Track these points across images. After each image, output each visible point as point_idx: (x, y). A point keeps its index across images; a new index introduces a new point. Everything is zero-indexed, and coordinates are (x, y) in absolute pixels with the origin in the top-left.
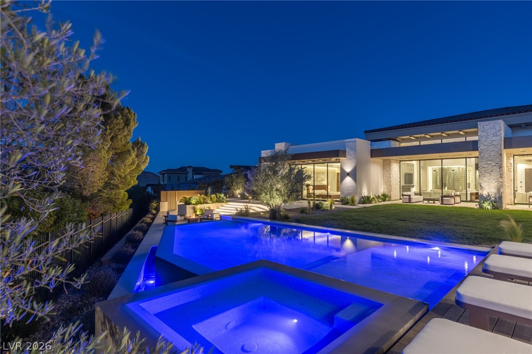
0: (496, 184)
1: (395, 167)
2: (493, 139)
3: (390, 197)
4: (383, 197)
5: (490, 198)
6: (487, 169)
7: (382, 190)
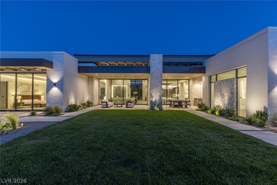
0: (159, 94)
1: (96, 83)
2: (158, 66)
3: (93, 104)
4: (87, 104)
5: (156, 103)
6: (155, 84)
7: (87, 98)
